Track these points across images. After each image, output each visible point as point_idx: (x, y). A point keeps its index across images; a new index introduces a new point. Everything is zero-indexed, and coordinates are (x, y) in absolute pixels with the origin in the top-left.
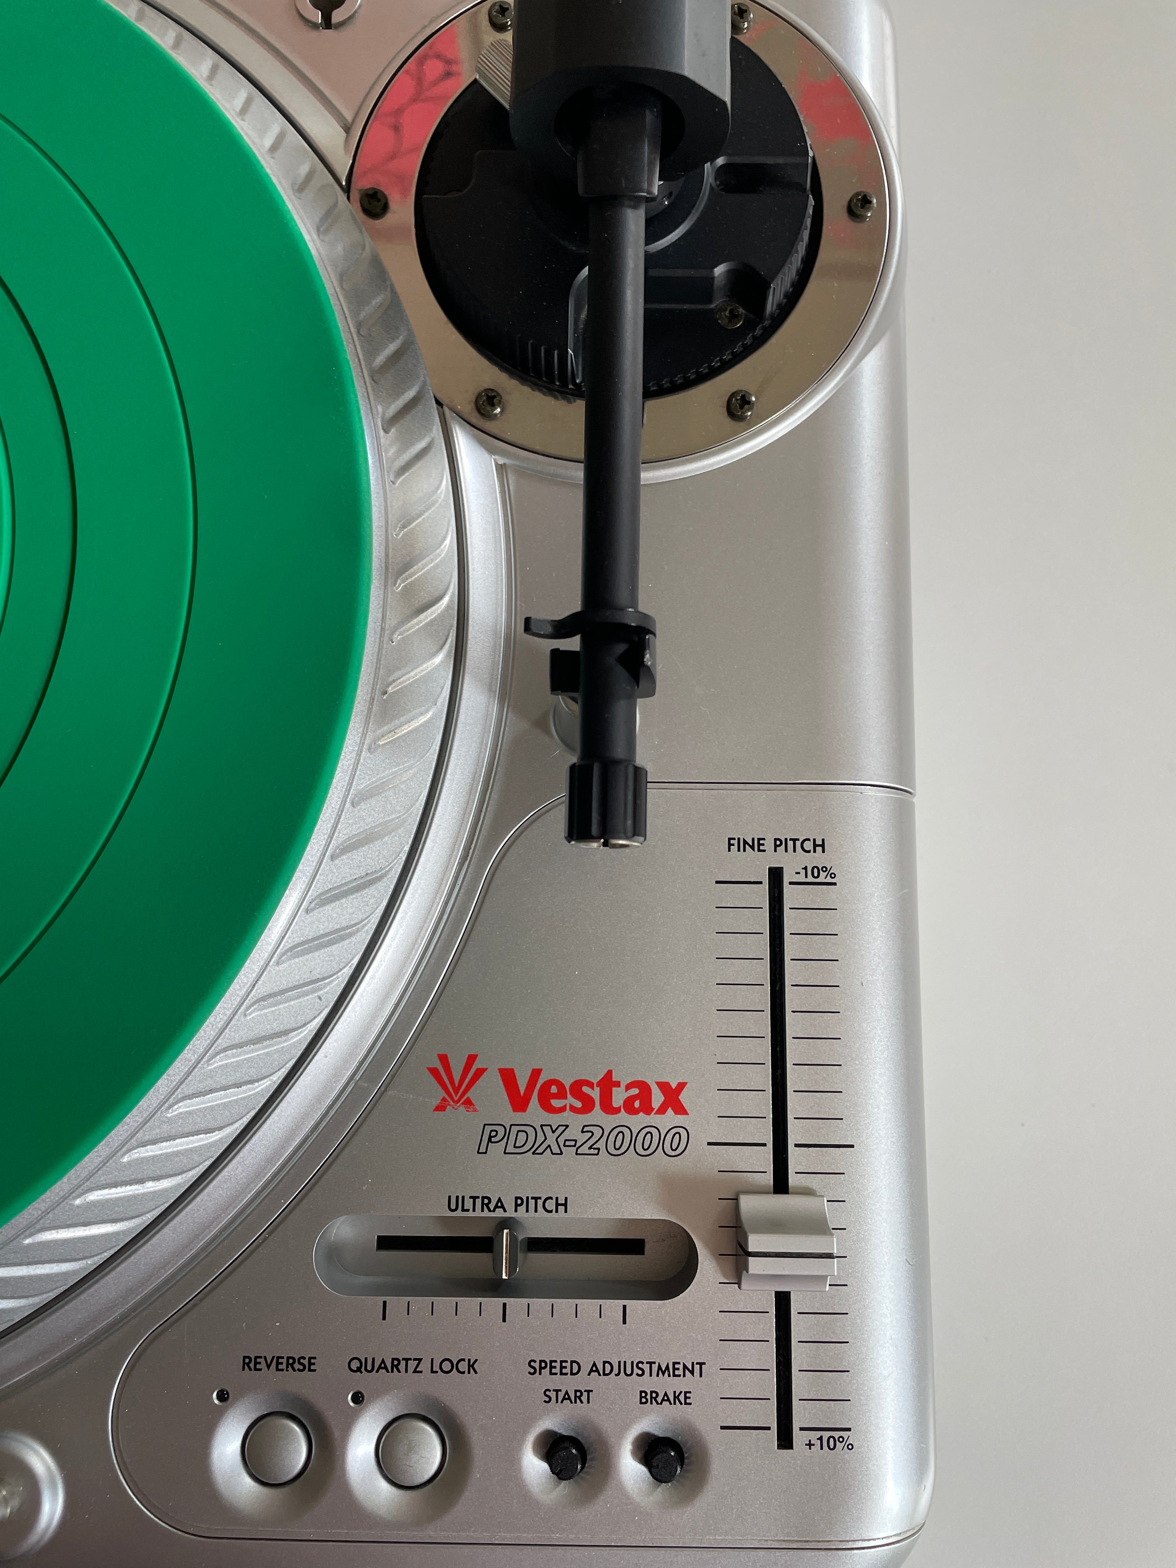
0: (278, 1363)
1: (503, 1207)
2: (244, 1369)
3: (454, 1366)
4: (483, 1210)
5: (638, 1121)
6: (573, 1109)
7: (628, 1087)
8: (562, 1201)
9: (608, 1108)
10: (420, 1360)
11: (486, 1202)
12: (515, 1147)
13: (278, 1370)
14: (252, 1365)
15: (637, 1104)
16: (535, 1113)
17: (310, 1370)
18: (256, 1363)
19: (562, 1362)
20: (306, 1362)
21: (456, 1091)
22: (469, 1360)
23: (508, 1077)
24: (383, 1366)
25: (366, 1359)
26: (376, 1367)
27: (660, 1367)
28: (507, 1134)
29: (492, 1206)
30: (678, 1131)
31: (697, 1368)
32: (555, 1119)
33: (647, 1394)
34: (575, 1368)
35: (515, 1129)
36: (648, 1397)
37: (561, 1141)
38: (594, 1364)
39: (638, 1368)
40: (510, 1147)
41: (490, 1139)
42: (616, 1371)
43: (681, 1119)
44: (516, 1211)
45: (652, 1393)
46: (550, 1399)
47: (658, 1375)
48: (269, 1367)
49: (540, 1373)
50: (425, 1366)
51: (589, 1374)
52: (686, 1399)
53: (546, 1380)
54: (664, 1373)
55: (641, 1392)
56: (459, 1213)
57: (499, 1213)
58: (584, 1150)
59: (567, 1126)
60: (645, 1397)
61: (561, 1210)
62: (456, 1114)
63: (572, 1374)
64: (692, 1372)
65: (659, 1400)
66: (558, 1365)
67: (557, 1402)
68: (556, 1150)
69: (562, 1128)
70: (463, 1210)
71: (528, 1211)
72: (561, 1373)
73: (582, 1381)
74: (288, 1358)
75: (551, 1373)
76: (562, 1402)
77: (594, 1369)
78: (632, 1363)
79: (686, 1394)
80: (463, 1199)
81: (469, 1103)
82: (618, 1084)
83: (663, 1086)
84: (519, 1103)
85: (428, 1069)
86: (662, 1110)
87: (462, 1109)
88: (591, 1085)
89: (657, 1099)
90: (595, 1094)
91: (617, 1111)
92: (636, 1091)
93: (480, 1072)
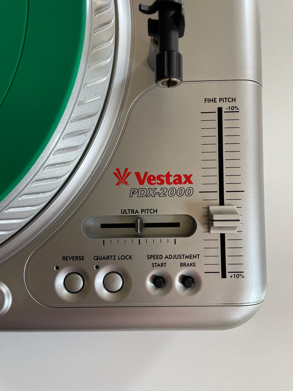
0: (73, 258)
1: (138, 212)
2: (63, 260)
3: (125, 257)
4: (132, 213)
5: (178, 186)
6: (158, 183)
7: (175, 176)
8: (155, 210)
9: (169, 183)
10: (115, 256)
11: (133, 211)
12: (141, 195)
13: (73, 260)
14: (65, 259)
15: (177, 181)
16: (146, 185)
17: (83, 260)
18: (66, 258)
19: (157, 255)
20: (81, 258)
21: (122, 179)
22: (130, 256)
23: (138, 174)
24: (104, 258)
25: (99, 256)
26: (102, 258)
27: (186, 256)
28: (138, 191)
29: (134, 212)
30: (189, 189)
31: (197, 256)
32: (152, 187)
33: (182, 264)
34: (161, 257)
35: (140, 190)
36: (183, 265)
37: (154, 193)
38: (167, 256)
39: (180, 257)
40: (139, 195)
41: (133, 193)
42: (173, 257)
43: (191, 185)
44: (142, 213)
45: (184, 263)
46: (154, 266)
47: (185, 258)
48: (70, 259)
49: (151, 259)
50: (117, 258)
51: (165, 259)
52: (194, 264)
53: (152, 261)
54: (187, 258)
55: (181, 263)
56: (125, 214)
57: (137, 214)
58: (162, 195)
59: (156, 188)
60: (182, 265)
61: (155, 212)
62: (122, 186)
63: (160, 259)
64: (196, 257)
65: (186, 265)
66: (156, 256)
67: (156, 267)
68: (153, 195)
69: (155, 189)
70: (126, 213)
71: (145, 213)
72: (157, 259)
73: (163, 261)
74: (76, 257)
75: (154, 259)
76: (157, 267)
77: (167, 257)
78: (178, 255)
79: (194, 263)
80: (126, 210)
81: (126, 183)
82: (171, 176)
83: (185, 176)
84: (141, 182)
85: (113, 173)
86: (185, 183)
87: (124, 184)
88: (163, 176)
89: (183, 179)
90: (164, 179)
91: (171, 184)
92: (177, 178)
93: (129, 173)
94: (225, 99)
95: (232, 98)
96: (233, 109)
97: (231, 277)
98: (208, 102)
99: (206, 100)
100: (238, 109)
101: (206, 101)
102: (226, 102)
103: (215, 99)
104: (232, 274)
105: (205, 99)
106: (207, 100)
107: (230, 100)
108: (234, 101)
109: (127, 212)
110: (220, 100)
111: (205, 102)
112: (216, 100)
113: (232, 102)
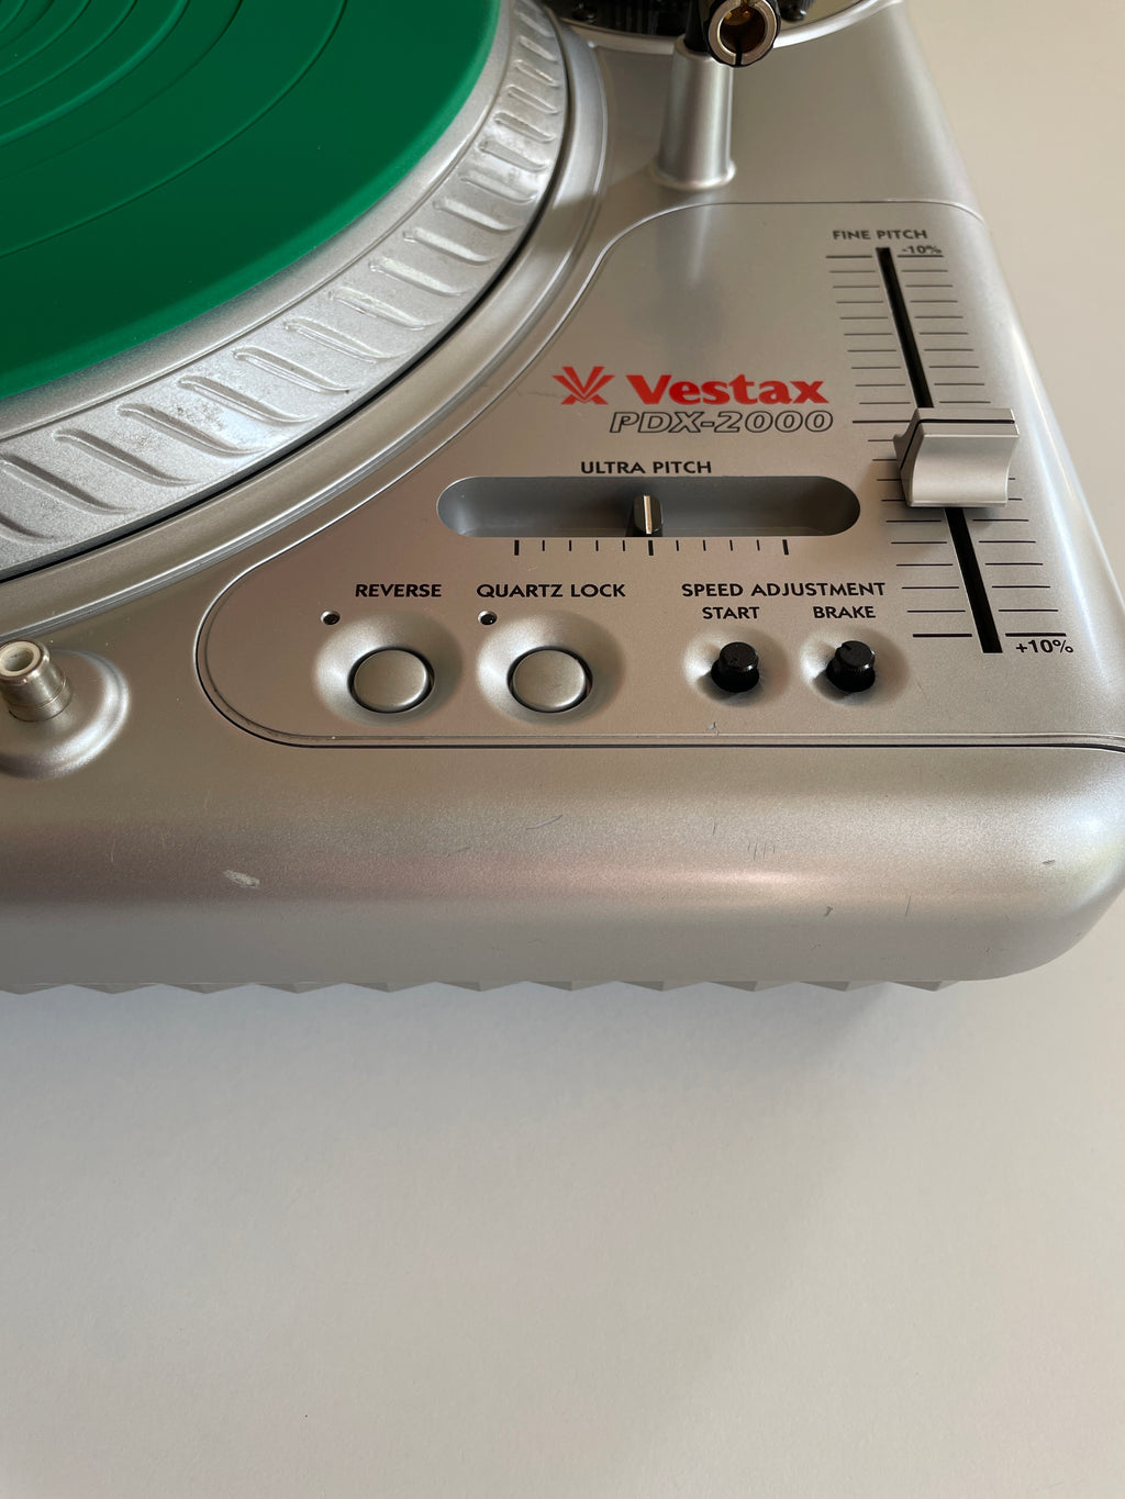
0: (397, 590)
1: (641, 469)
2: (357, 595)
3: (597, 591)
4: (619, 472)
5: (776, 408)
6: (706, 401)
7: (762, 385)
8: (704, 463)
9: (742, 397)
10: (559, 587)
11: (622, 466)
12: (649, 427)
13: (396, 595)
14: (367, 592)
15: (774, 397)
16: (667, 403)
17: (433, 595)
18: (372, 590)
19: (720, 586)
20: (430, 589)
21: (584, 390)
22: (615, 586)
23: (638, 382)
24: (517, 590)
25: (498, 586)
26: (510, 591)
27: (833, 588)
28: (640, 418)
29: (629, 469)
30: (819, 414)
31: (876, 588)
32: (689, 409)
33: (821, 609)
34: (736, 590)
35: (647, 417)
36: (824, 611)
37: (698, 423)
38: (758, 586)
39: (809, 589)
40: (645, 427)
41: (622, 422)
42: (783, 591)
43: (820, 406)
44: (655, 472)
45: (827, 608)
46: (711, 616)
47: (832, 594)
48: (386, 593)
49: (697, 595)
50: (565, 591)
51: (753, 594)
52: (868, 612)
53: (703, 600)
54: (838, 592)
55: (815, 608)
56: (594, 474)
57: (637, 474)
58: (724, 427)
59: (702, 413)
60: (821, 612)
61: (705, 471)
62: (587, 408)
63: (733, 594)
64: (871, 591)
65: (837, 614)
66: (716, 588)
67: (719, 617)
68: (693, 428)
69: (696, 415)
70: (598, 471)
71: (668, 471)
72: (721, 594)
73: (746, 600)
74: (409, 586)
75: (709, 594)
76: (725, 617)
77: (757, 590)
78: (801, 585)
79: (867, 608)
80: (598, 464)
81: (598, 400)
82: (752, 384)
83: (800, 385)
84: (650, 397)
85: (555, 377)
86: (801, 400)
87: (592, 404)
88: (724, 385)
89: (794, 393)
90: (730, 391)
91: (755, 401)
92: (771, 388)
93: (606, 379)
94: (893, 233)
95: (916, 231)
96: (922, 251)
97: (1021, 648)
98: (845, 238)
99: (837, 234)
100: (939, 251)
102: (898, 238)
103: (865, 233)
104: (1025, 641)
105: (835, 232)
106: (840, 234)
107: (911, 234)
108: (921, 236)
109: (604, 467)
110: (880, 236)
111: (836, 240)
112: (867, 235)
113: (917, 238)
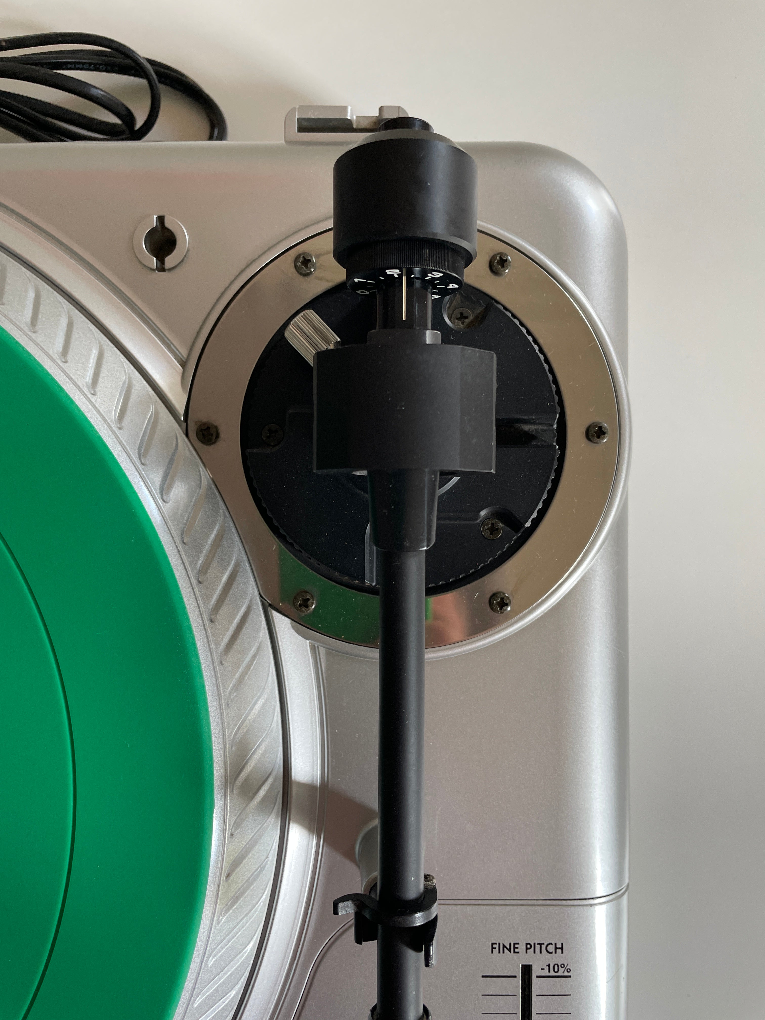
94: (538, 947)
95: (556, 944)
96: (556, 970)
98: (499, 952)
99: (494, 946)
100: (569, 970)
101: (495, 948)
102: (541, 952)
103: (516, 946)
105: (493, 944)
106: (497, 946)
107: (551, 948)
108: (559, 951)
110: (527, 949)
111: (492, 952)
112: (517, 948)
113: (556, 953)
